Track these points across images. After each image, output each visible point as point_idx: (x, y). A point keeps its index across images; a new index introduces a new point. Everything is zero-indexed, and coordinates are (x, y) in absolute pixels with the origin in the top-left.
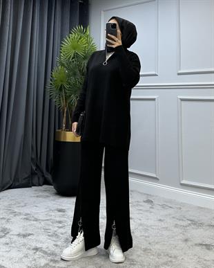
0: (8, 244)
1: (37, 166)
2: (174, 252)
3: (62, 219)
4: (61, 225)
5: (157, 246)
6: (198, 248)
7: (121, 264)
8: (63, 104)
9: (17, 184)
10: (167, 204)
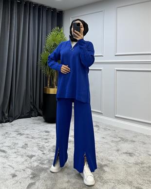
1: (34, 106)
2: (111, 158)
3: (47, 137)
4: (47, 141)
5: (102, 154)
6: (124, 156)
8: (48, 73)
9: (23, 116)
10: (107, 128)
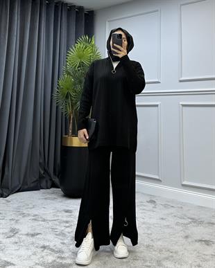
0: (17, 243)
1: (45, 170)
2: (176, 248)
3: (68, 219)
4: (67, 225)
5: (160, 243)
6: (198, 244)
7: (124, 260)
8: (69, 110)
9: (26, 187)
10: (169, 204)
